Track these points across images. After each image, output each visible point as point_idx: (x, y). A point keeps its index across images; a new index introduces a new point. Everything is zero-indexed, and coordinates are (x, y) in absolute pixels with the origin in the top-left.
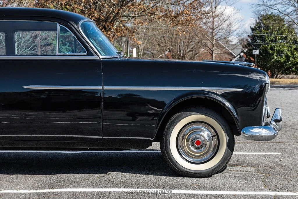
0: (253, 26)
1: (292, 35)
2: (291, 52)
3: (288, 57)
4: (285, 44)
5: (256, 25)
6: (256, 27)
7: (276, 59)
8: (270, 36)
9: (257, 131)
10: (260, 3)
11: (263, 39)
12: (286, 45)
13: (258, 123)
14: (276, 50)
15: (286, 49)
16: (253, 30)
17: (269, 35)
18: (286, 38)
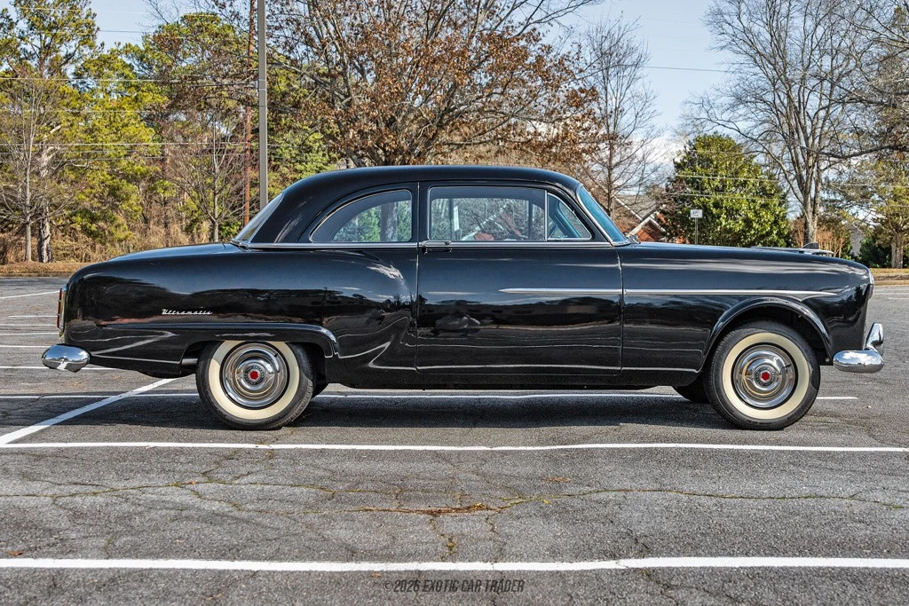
0: (678, 160)
1: (757, 178)
2: (755, 212)
3: (748, 222)
4: (742, 195)
5: (685, 158)
6: (685, 161)
7: (725, 226)
8: (714, 180)
9: (850, 357)
10: (701, 116)
11: (698, 187)
12: (744, 196)
13: (858, 346)
14: (726, 207)
15: (744, 206)
16: (679, 166)
17: (711, 177)
18: (744, 184)
